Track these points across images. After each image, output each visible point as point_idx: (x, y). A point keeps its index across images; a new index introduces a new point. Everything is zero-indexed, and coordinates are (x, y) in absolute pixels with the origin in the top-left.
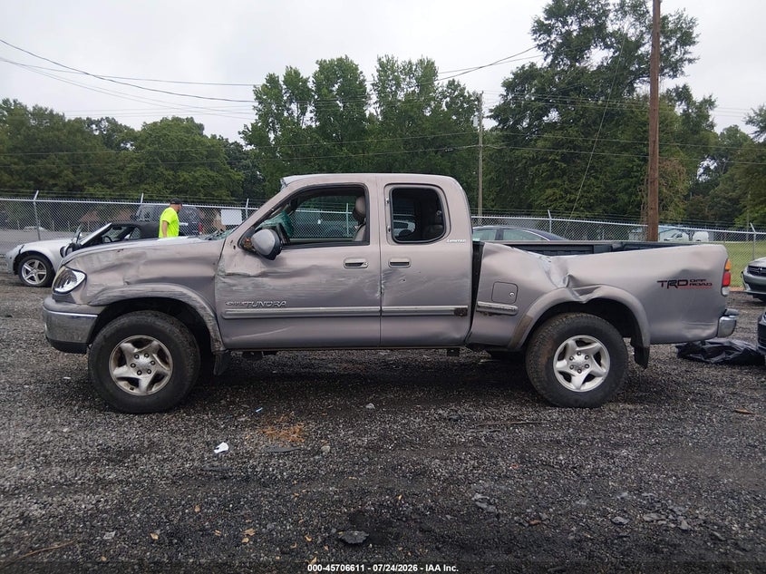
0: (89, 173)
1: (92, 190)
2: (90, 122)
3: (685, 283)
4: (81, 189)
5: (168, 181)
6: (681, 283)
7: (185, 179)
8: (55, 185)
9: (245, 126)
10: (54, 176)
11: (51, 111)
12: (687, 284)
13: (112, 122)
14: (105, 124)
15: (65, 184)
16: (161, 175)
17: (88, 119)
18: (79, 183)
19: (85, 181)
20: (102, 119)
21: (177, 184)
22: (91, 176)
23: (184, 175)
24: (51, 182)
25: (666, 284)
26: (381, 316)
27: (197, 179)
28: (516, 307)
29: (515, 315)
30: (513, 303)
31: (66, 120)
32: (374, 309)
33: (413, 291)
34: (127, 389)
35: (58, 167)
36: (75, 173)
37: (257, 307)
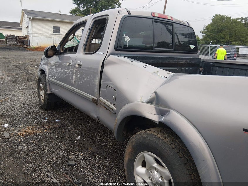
10: (223, 38)
11: (227, 16)
15: (226, 41)
17: (242, 18)
18: (231, 41)
19: (232, 40)
22: (235, 38)
24: (222, 40)
28: (114, 108)
29: (115, 114)
30: (114, 105)
31: (231, 19)
32: (72, 88)
33: (81, 82)
34: (41, 99)
35: (225, 35)
36: (230, 37)
37: (53, 78)
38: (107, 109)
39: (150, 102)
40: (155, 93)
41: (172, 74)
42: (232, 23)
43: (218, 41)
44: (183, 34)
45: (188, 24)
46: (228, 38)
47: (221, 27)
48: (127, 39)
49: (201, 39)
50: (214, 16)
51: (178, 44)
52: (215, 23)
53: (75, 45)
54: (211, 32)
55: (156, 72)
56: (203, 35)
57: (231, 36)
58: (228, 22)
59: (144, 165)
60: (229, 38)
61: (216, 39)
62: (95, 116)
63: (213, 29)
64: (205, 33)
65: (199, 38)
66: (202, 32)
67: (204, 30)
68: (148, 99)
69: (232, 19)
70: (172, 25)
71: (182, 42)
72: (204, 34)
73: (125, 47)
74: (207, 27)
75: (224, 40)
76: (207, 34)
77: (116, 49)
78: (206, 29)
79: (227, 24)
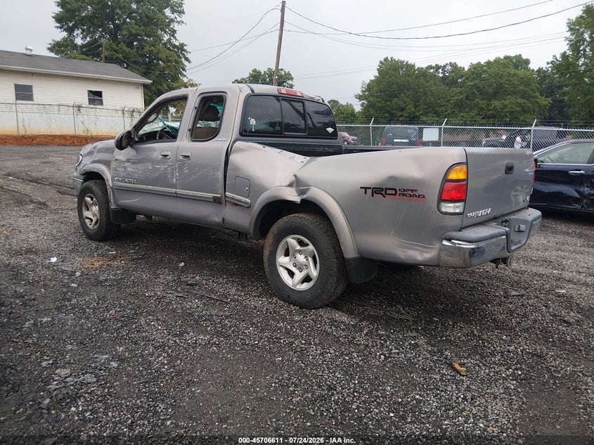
0: (426, 106)
1: (425, 119)
2: (438, 67)
3: (393, 192)
4: (418, 117)
5: (482, 109)
6: (388, 192)
7: (495, 107)
8: (402, 116)
9: (554, 56)
10: (402, 110)
11: (407, 62)
12: (395, 194)
13: (454, 66)
14: (449, 67)
15: (408, 115)
16: (477, 105)
17: (436, 65)
18: (418, 114)
19: (421, 113)
20: (447, 64)
21: (489, 111)
22: (426, 109)
23: (496, 103)
24: (399, 114)
25: (369, 191)
26: (176, 196)
27: (505, 106)
28: (248, 200)
29: (249, 207)
30: (247, 197)
31: (416, 68)
32: (173, 190)
33: (191, 179)
34: (88, 224)
35: (405, 103)
36: (416, 107)
37: (126, 182)
38: (236, 205)
39: (290, 185)
40: (295, 176)
41: (309, 158)
42: (417, 77)
43: (392, 115)
44: (317, 113)
45: (323, 101)
46: (411, 108)
47: (397, 85)
48: (253, 122)
49: (359, 112)
50: (381, 62)
51: (311, 126)
52: (383, 77)
53: (159, 129)
54: (377, 97)
55: (293, 158)
56: (361, 102)
57: (417, 104)
58: (409, 76)
59: (287, 254)
60: (413, 109)
61: (388, 112)
62: (218, 219)
63: (381, 91)
64: (366, 99)
65: (354, 109)
66: (360, 98)
67: (363, 91)
68: (288, 183)
69: (418, 68)
70: (303, 103)
71: (320, 123)
72: (363, 101)
73: (251, 132)
74: (369, 85)
75: (405, 114)
76: (369, 102)
77: (241, 134)
78: (366, 91)
79: (408, 78)
